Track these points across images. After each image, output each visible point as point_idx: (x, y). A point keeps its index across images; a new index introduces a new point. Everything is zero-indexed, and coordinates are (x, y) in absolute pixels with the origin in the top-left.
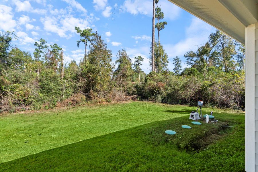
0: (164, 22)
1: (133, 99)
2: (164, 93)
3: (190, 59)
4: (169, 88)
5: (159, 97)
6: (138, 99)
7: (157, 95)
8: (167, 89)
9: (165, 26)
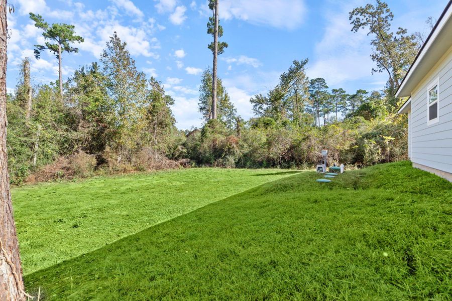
0: (223, 43)
1: (184, 165)
2: (238, 152)
3: (258, 107)
4: (246, 145)
5: (231, 159)
6: (193, 165)
7: (227, 156)
8: (242, 146)
9: (224, 49)
